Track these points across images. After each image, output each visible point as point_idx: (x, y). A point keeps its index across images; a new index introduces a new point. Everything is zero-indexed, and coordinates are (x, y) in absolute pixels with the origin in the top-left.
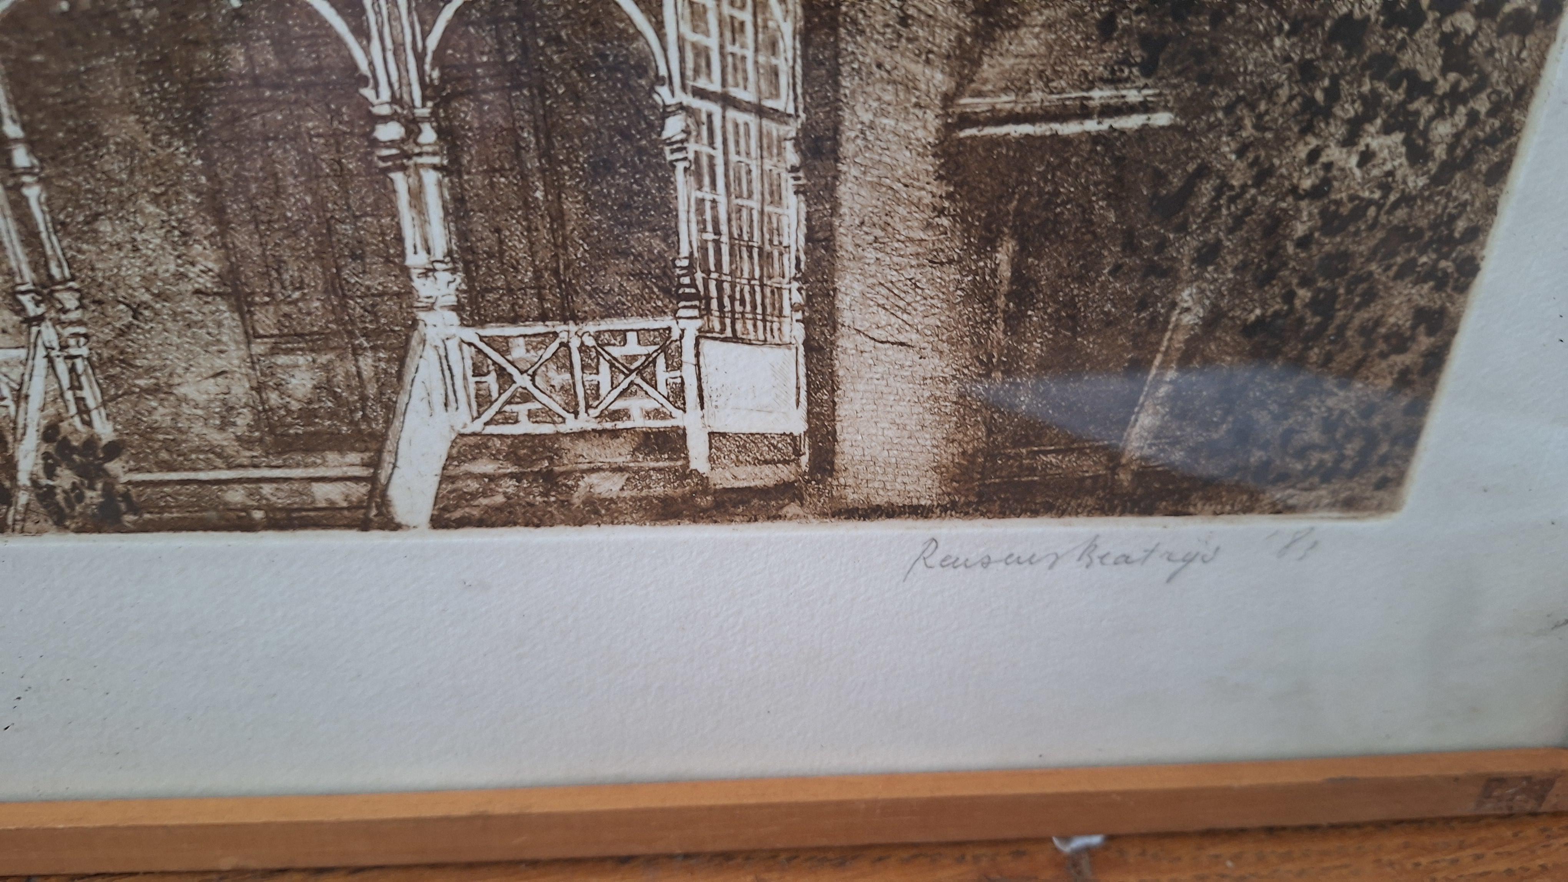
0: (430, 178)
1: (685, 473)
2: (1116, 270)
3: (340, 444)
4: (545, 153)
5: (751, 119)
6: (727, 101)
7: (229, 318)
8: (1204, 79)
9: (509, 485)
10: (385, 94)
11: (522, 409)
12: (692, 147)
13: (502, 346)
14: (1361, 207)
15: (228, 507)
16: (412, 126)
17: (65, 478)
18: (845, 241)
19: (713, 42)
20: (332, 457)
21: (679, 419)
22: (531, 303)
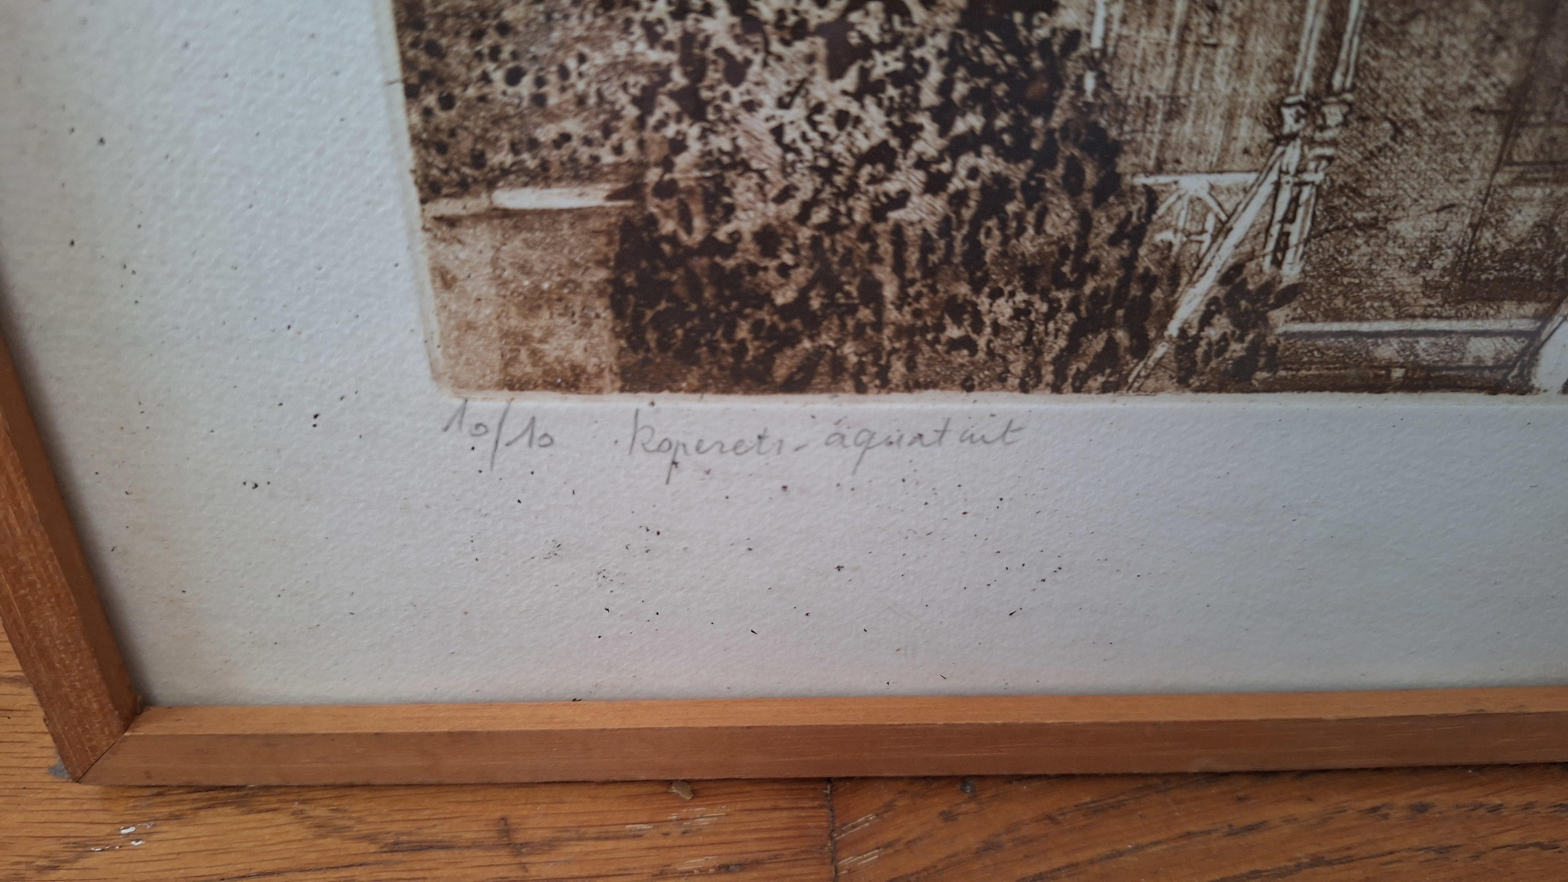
3: (1524, 293)
7: (1491, 141)
15: (1372, 363)
17: (1218, 328)
20: (1508, 307)
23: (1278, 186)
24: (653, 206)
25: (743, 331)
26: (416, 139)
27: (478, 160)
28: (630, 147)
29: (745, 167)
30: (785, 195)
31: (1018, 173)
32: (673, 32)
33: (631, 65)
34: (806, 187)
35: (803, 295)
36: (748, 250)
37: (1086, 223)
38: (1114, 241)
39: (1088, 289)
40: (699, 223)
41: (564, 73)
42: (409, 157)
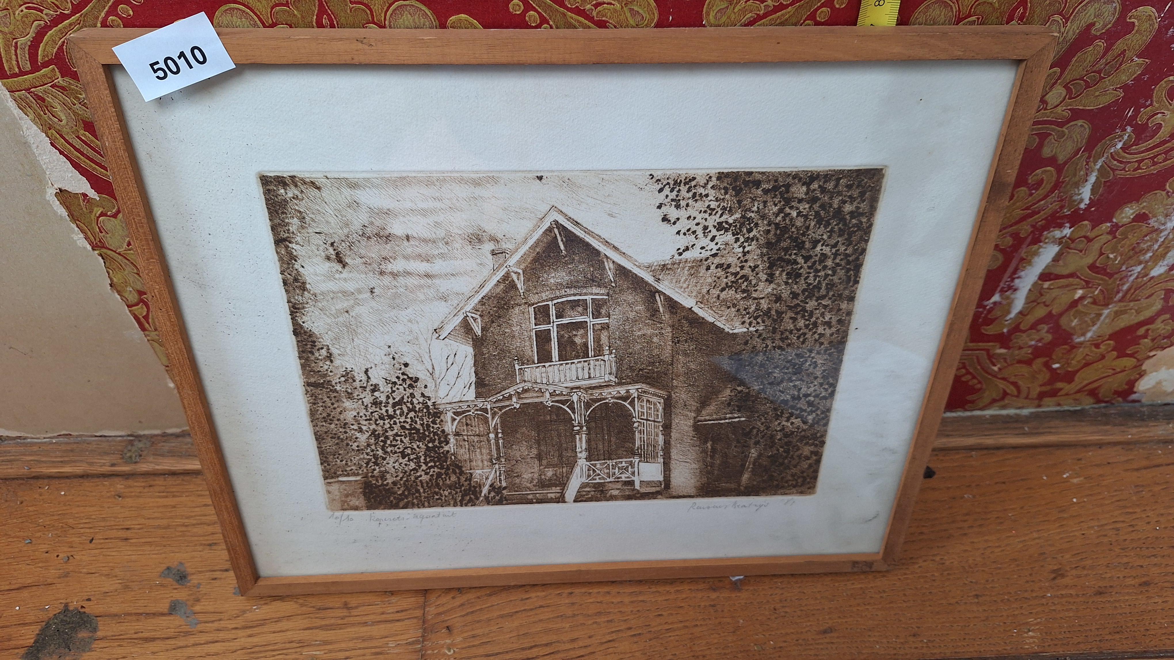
0: (584, 436)
1: (634, 490)
2: (735, 447)
3: (556, 486)
4: (609, 430)
5: (653, 423)
6: (647, 420)
7: (537, 462)
8: (752, 412)
9: (593, 493)
10: (577, 422)
11: (597, 477)
12: (639, 428)
13: (595, 465)
14: (793, 433)
15: (528, 499)
16: (582, 427)
17: (492, 494)
18: (673, 443)
19: (645, 411)
20: (553, 488)
21: (633, 478)
22: (602, 457)
23: (496, 471)
24: (370, 479)
25: (392, 498)
26: (323, 470)
27: (335, 473)
28: (365, 470)
29: (388, 473)
30: (396, 477)
31: (443, 471)
32: (371, 454)
33: (364, 458)
34: (401, 475)
35: (403, 492)
36: (391, 485)
37: (459, 479)
38: (465, 481)
39: (463, 489)
40: (380, 481)
41: (351, 460)
42: (321, 473)
